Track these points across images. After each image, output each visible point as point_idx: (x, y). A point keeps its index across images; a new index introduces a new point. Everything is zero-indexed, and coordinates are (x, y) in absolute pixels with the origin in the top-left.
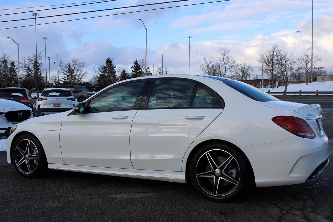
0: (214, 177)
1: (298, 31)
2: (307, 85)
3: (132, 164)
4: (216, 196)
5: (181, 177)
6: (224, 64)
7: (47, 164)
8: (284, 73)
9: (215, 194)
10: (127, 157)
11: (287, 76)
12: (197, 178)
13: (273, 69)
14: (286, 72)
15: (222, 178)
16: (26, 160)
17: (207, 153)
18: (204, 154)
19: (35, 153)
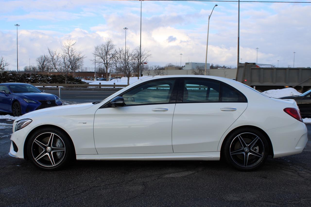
0: (244, 153)
1: (126, 28)
2: (138, 79)
3: (173, 149)
4: (246, 167)
5: (216, 155)
6: (69, 56)
7: (75, 155)
8: (127, 67)
9: (245, 166)
10: (169, 143)
11: (129, 71)
12: (231, 155)
13: (107, 62)
14: (129, 67)
15: (250, 153)
16: (48, 153)
17: (239, 136)
18: (237, 136)
19: (59, 146)
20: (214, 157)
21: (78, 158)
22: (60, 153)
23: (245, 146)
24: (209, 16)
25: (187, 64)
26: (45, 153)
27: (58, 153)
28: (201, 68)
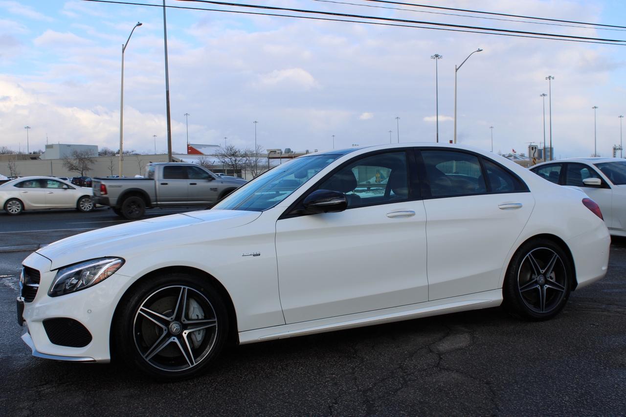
0: (538, 287)
3: (429, 293)
4: (545, 312)
10: (424, 282)
12: (521, 292)
15: (548, 286)
16: (176, 338)
17: (529, 255)
18: (526, 257)
19: (197, 316)
20: (493, 301)
21: (244, 338)
22: (201, 334)
23: (539, 273)
24: (123, 45)
25: (48, 147)
26: (167, 339)
27: (197, 334)
28: (82, 154)
